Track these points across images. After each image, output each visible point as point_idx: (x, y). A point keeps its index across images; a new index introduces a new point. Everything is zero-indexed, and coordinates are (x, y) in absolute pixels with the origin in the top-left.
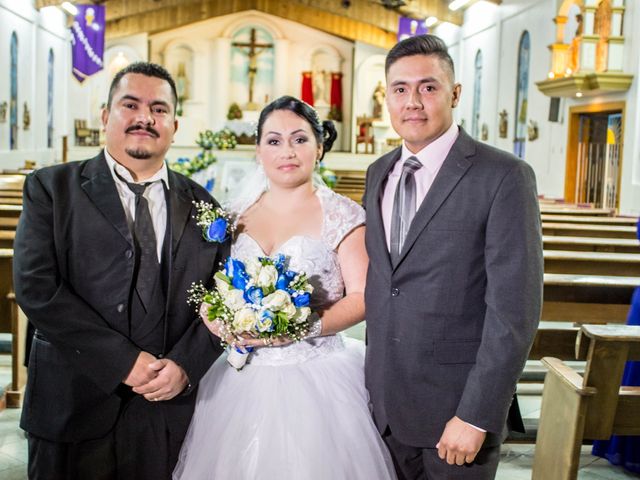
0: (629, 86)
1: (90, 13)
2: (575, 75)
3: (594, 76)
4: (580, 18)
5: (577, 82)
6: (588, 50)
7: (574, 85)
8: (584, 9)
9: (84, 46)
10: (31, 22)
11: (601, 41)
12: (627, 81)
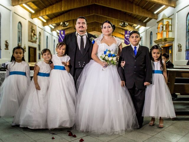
0: (173, 40)
1: (62, 32)
2: (162, 38)
3: (166, 38)
4: (163, 27)
5: (162, 40)
6: (165, 33)
7: (162, 41)
8: (163, 25)
9: (61, 38)
10: (50, 34)
11: (167, 32)
12: (173, 39)
